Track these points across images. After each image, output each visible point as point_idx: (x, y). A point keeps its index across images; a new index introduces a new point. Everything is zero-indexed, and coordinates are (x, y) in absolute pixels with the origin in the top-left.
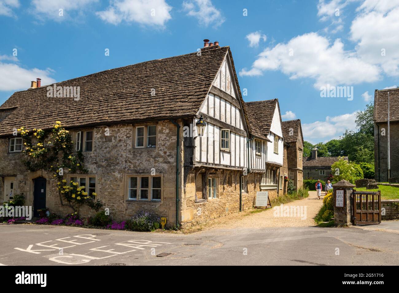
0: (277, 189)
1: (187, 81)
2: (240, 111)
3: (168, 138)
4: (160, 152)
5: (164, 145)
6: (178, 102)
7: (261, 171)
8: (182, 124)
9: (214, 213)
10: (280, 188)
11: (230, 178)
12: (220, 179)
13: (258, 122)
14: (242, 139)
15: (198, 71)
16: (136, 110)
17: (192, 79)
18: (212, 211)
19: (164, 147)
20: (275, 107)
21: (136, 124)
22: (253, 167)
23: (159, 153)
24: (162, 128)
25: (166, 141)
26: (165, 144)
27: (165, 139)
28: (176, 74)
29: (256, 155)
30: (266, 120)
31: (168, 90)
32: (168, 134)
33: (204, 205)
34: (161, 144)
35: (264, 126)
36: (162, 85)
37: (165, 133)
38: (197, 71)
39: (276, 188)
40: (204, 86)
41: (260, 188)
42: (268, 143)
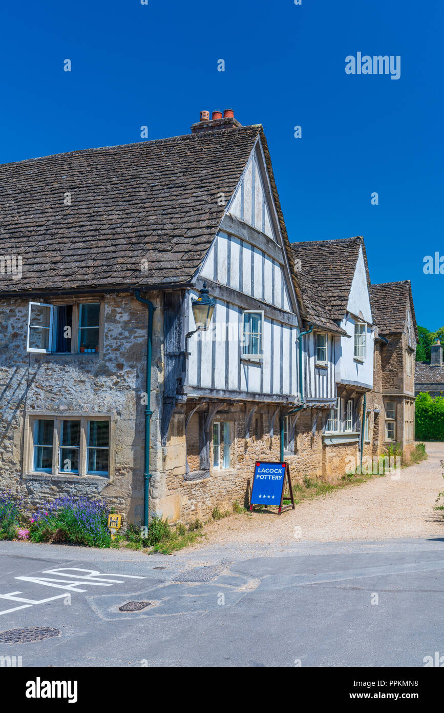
0: (358, 442)
1: (166, 203)
2: (282, 267)
3: (127, 334)
4: (108, 364)
5: (117, 350)
6: (149, 250)
7: (327, 404)
8: (159, 303)
9: (224, 502)
10: (365, 440)
11: (259, 421)
12: (239, 424)
13: (319, 289)
14: (286, 331)
15: (192, 180)
16: (53, 266)
17: (179, 197)
18: (219, 498)
19: (118, 352)
20: (357, 256)
21: (53, 299)
22: (309, 396)
23: (105, 366)
24: (114, 311)
25: (122, 339)
26: (120, 346)
27: (121, 334)
28: (142, 184)
29: (317, 367)
30: (338, 285)
31: (123, 221)
32: (126, 323)
33: (203, 485)
34: (111, 347)
35: (333, 299)
36: (109, 209)
37: (119, 322)
38: (190, 180)
39: (357, 440)
40: (208, 214)
41: (323, 442)
42: (343, 339)
